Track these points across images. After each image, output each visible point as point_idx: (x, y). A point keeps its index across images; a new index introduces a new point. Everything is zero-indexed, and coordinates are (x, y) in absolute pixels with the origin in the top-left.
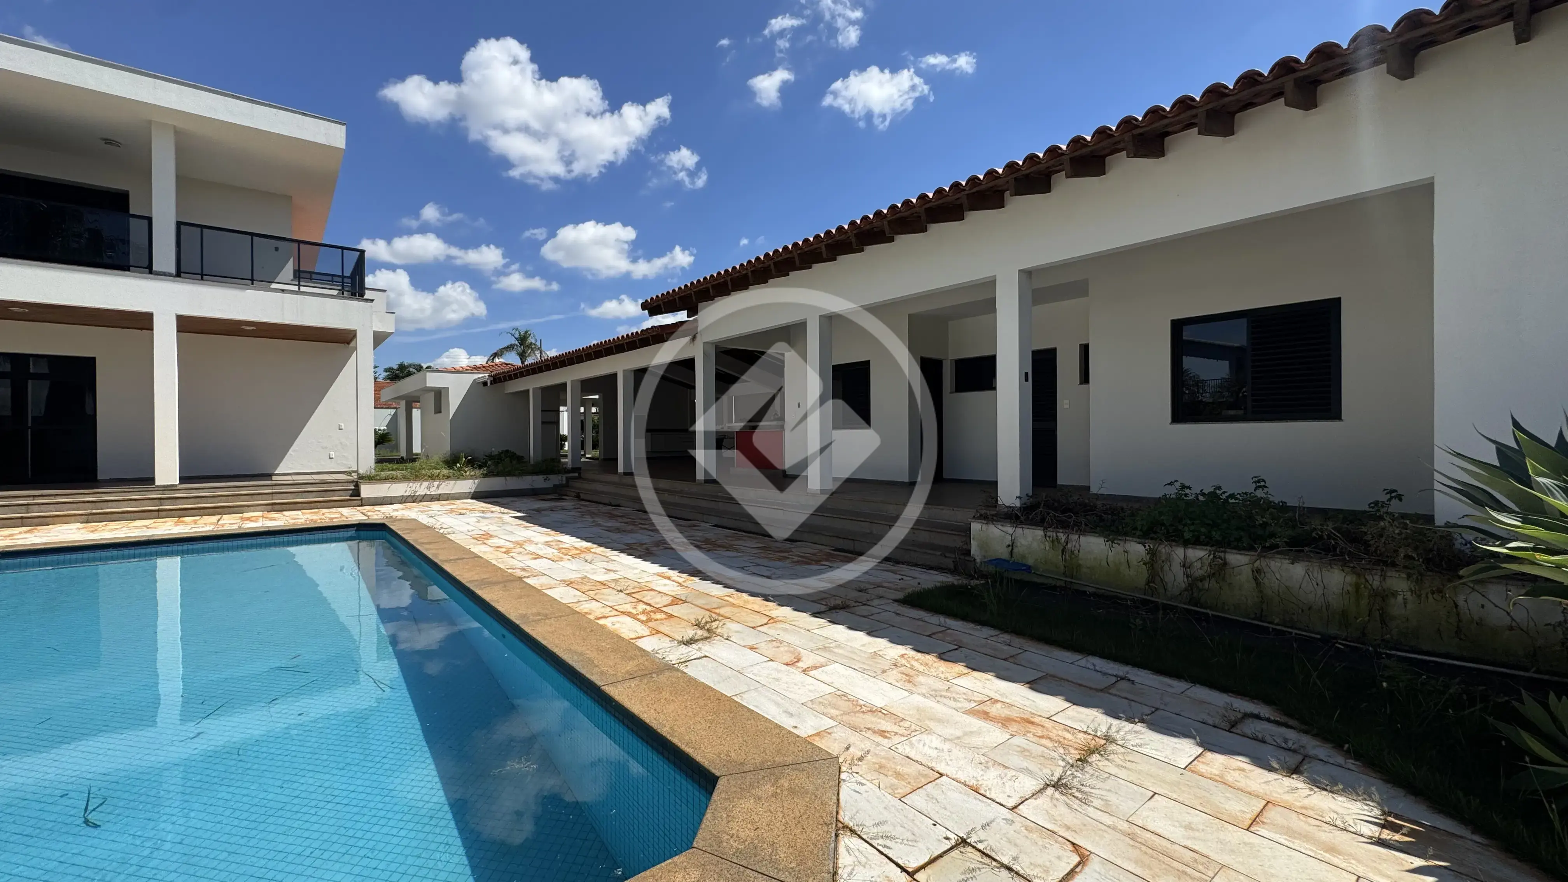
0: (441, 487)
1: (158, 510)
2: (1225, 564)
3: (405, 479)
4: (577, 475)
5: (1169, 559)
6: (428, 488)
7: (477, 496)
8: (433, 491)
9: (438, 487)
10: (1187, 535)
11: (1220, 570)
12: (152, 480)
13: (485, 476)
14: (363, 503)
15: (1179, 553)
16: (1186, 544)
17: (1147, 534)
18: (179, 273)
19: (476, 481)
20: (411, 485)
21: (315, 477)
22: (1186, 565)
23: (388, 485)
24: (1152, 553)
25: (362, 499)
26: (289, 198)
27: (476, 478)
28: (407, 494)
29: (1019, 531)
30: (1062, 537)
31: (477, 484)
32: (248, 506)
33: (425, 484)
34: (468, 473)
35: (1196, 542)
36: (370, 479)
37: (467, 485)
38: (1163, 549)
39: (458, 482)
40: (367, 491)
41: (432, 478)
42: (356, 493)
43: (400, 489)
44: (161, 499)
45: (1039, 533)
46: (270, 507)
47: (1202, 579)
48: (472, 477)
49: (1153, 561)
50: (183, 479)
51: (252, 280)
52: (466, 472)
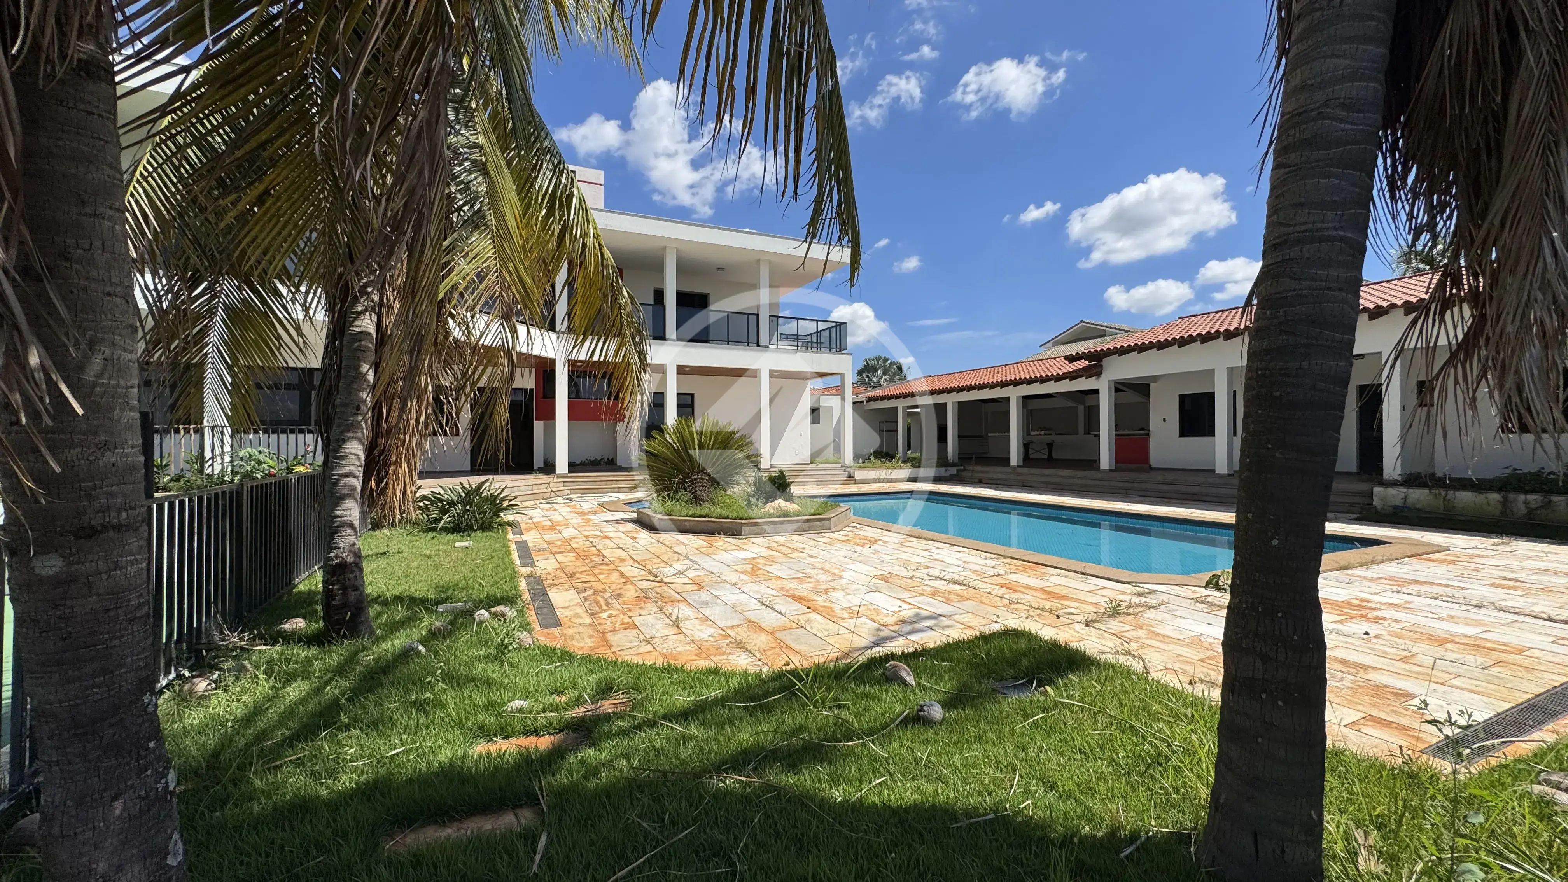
2: (1550, 501)
5: (1515, 500)
10: (1527, 488)
11: (1548, 505)
13: (913, 467)
15: (1522, 497)
16: (1526, 492)
17: (1499, 490)
22: (1526, 503)
24: (1505, 498)
29: (1411, 490)
30: (1443, 493)
35: (1533, 491)
38: (1511, 496)
45: (1426, 491)
47: (1537, 509)
49: (1505, 502)
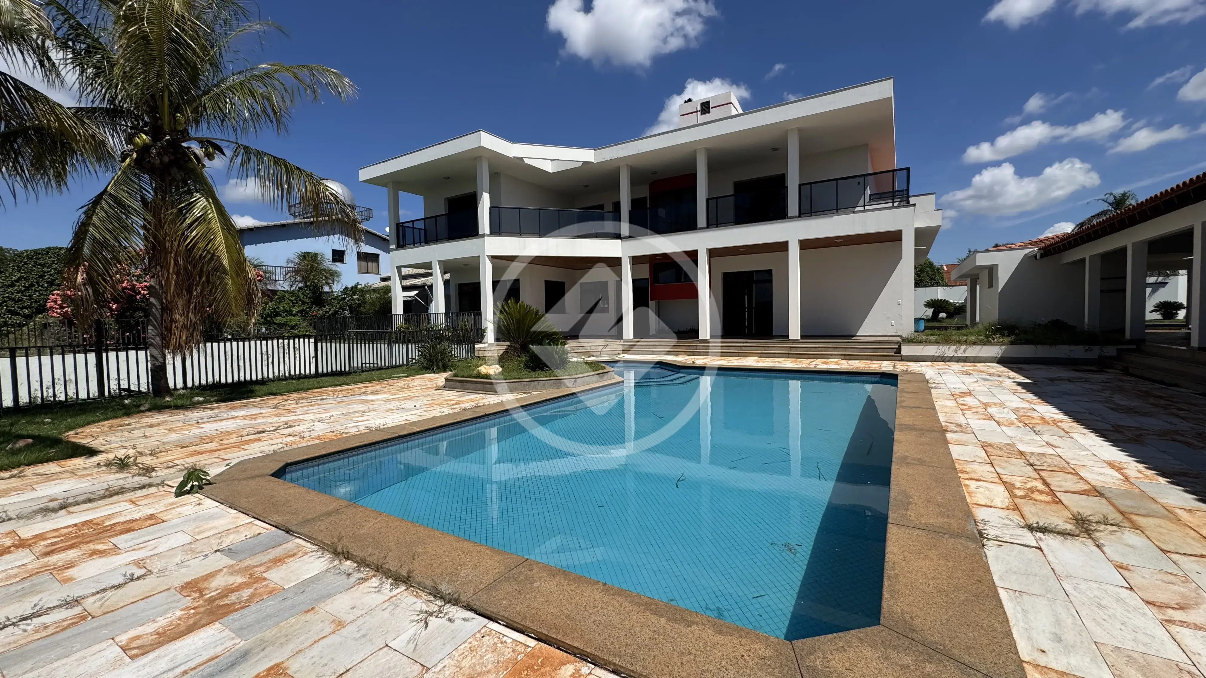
0: (967, 351)
1: (789, 354)
3: (937, 343)
4: (1134, 347)
6: (956, 351)
7: (1002, 361)
8: (960, 354)
9: (965, 351)
12: (787, 336)
13: (1012, 343)
14: (904, 359)
18: (800, 216)
19: (1003, 347)
20: (940, 347)
21: (874, 338)
23: (923, 347)
25: (902, 356)
26: (866, 145)
27: (1003, 345)
28: (937, 355)
31: (1003, 350)
32: (831, 355)
33: (953, 348)
34: (996, 340)
36: (909, 341)
37: (994, 351)
39: (984, 347)
40: (906, 350)
41: (960, 343)
42: (899, 351)
43: (931, 350)
44: (791, 347)
46: (843, 357)
48: (999, 344)
50: (802, 337)
51: (837, 209)
52: (994, 339)
